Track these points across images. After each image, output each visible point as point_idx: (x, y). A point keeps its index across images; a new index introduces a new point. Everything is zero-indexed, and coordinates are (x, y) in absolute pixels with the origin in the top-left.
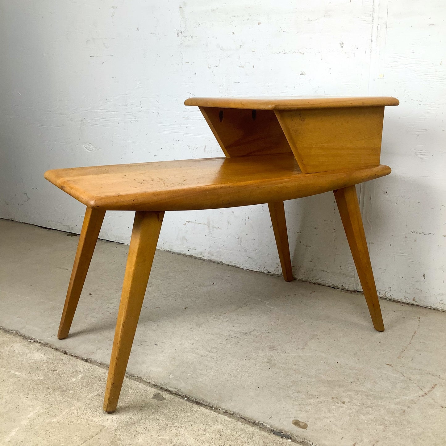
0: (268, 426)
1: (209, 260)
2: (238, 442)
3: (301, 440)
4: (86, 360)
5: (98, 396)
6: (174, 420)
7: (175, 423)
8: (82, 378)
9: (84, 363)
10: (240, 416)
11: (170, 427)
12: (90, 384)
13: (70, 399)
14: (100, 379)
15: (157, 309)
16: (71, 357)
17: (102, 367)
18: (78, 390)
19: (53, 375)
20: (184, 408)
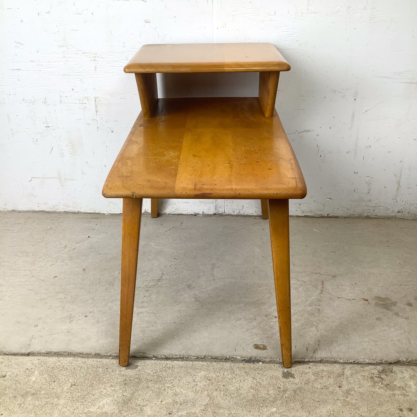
0: (239, 358)
1: (66, 213)
2: (228, 381)
3: (270, 359)
4: (28, 354)
5: (73, 386)
6: (162, 382)
7: (166, 385)
8: (40, 374)
9: (27, 358)
10: (211, 357)
11: (164, 390)
12: (54, 378)
13: (48, 400)
14: (60, 369)
15: (56, 278)
16: (7, 356)
17: (50, 356)
18: (48, 387)
19: (7, 382)
20: (161, 368)
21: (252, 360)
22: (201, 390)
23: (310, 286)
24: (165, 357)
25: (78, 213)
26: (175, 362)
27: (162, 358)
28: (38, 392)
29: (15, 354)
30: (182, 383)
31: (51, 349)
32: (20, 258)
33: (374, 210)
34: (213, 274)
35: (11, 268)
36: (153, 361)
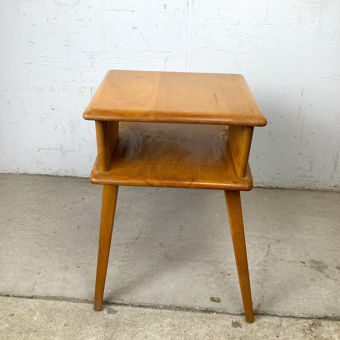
0: (198, 308)
1: (65, 177)
2: (188, 327)
3: (222, 311)
4: (31, 297)
5: (66, 326)
6: (135, 326)
7: (139, 328)
8: (40, 314)
9: (31, 300)
10: (176, 307)
11: (137, 332)
12: (52, 318)
13: (46, 336)
14: (56, 311)
15: (56, 234)
16: (15, 298)
17: (49, 300)
18: (46, 326)
19: (14, 320)
20: (135, 314)
21: (209, 310)
22: (166, 334)
23: (259, 248)
24: (139, 305)
25: (76, 177)
26: (146, 309)
27: (136, 305)
28: (39, 330)
29: (22, 297)
30: (151, 328)
31: (50, 294)
32: (28, 215)
33: (315, 184)
34: (180, 235)
35: (21, 223)
36: (129, 308)
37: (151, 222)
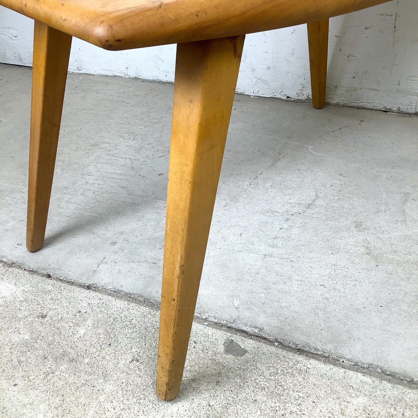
4: (88, 287)
5: (135, 362)
6: (281, 398)
7: (288, 405)
8: (94, 324)
9: (86, 293)
10: (382, 371)
11: (283, 415)
12: (112, 338)
13: (90, 377)
14: (125, 323)
15: (161, 177)
16: (60, 283)
17: (118, 297)
18: (97, 353)
19: (43, 327)
20: (285, 366)
24: (296, 347)
26: (312, 361)
27: (291, 347)
28: (81, 359)
29: (72, 284)
30: (318, 410)
31: (122, 286)
32: (124, 140)
34: (404, 211)
35: (110, 153)
36: (273, 349)
37: (342, 178)
